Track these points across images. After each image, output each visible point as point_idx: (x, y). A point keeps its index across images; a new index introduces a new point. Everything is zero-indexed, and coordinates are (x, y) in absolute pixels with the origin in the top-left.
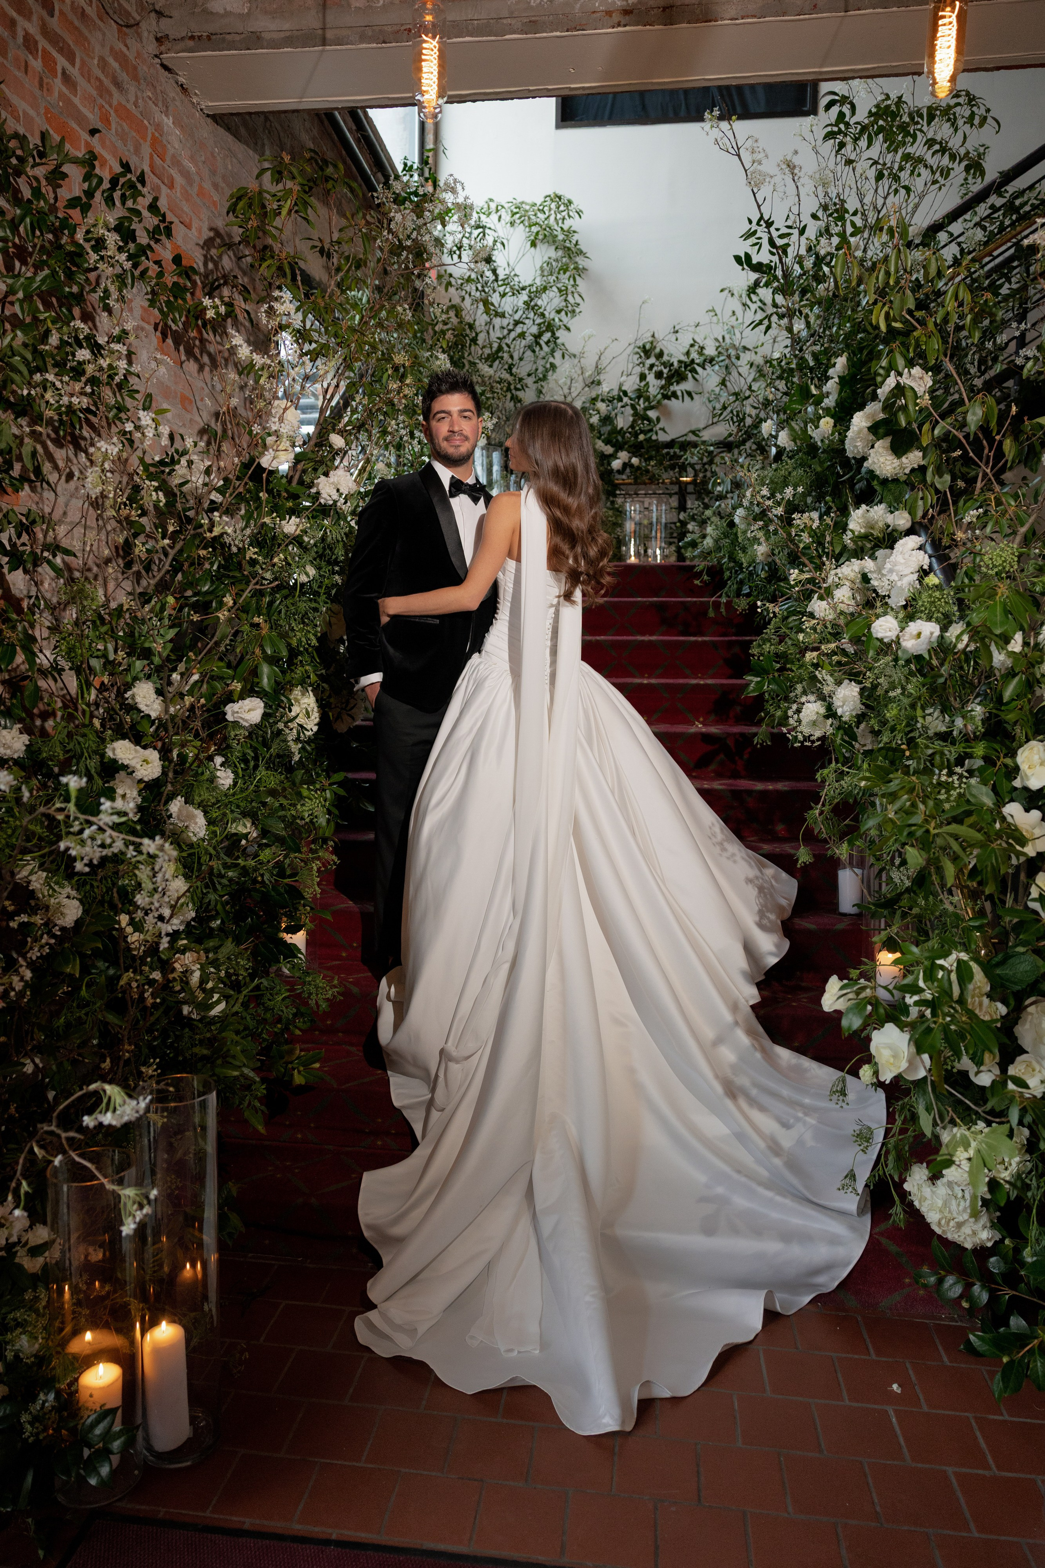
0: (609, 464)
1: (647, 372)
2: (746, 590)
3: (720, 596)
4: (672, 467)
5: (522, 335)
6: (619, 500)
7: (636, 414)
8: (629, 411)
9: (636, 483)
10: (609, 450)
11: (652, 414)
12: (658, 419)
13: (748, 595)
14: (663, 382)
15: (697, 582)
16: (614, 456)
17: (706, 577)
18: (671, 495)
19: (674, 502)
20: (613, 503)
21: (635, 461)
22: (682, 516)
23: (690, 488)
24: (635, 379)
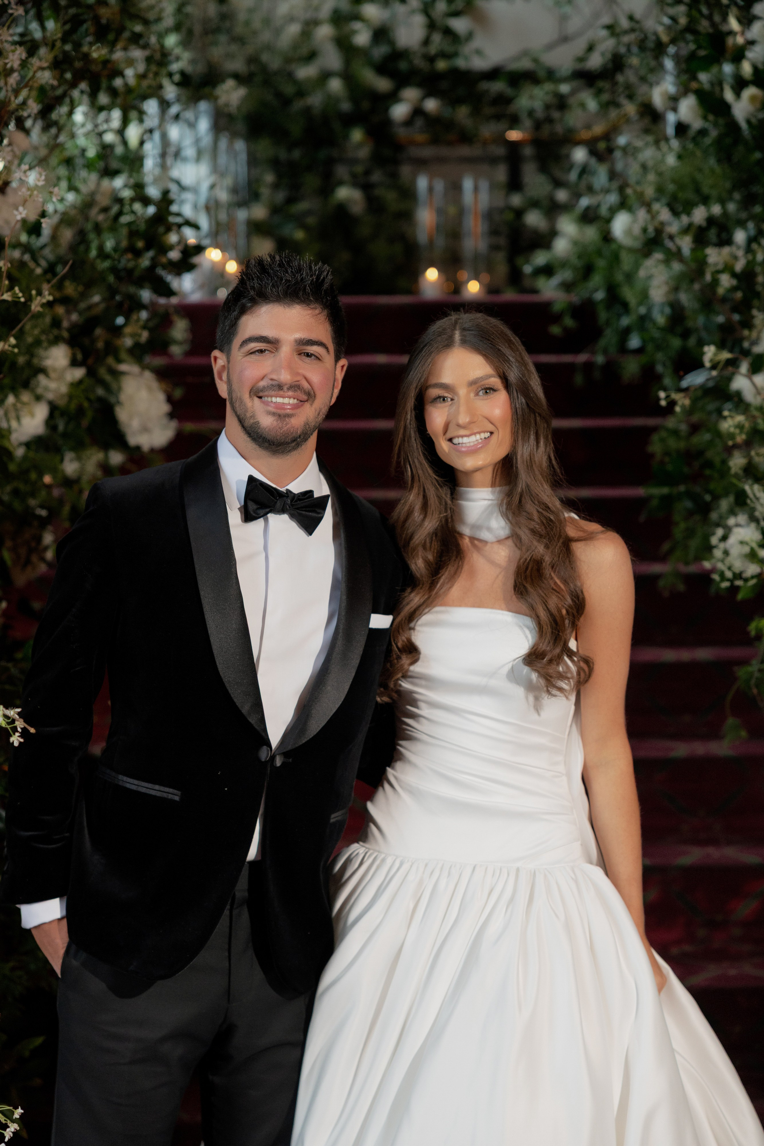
0: (387, 109)
2: (634, 342)
3: (594, 353)
4: (498, 117)
6: (405, 170)
7: (432, 26)
8: (419, 20)
9: (435, 141)
10: (383, 84)
11: (459, 25)
12: (470, 36)
13: (640, 351)
15: (555, 330)
16: (393, 97)
17: (569, 322)
18: (493, 161)
19: (501, 174)
20: (394, 175)
21: (431, 105)
22: (516, 200)
23: (528, 151)
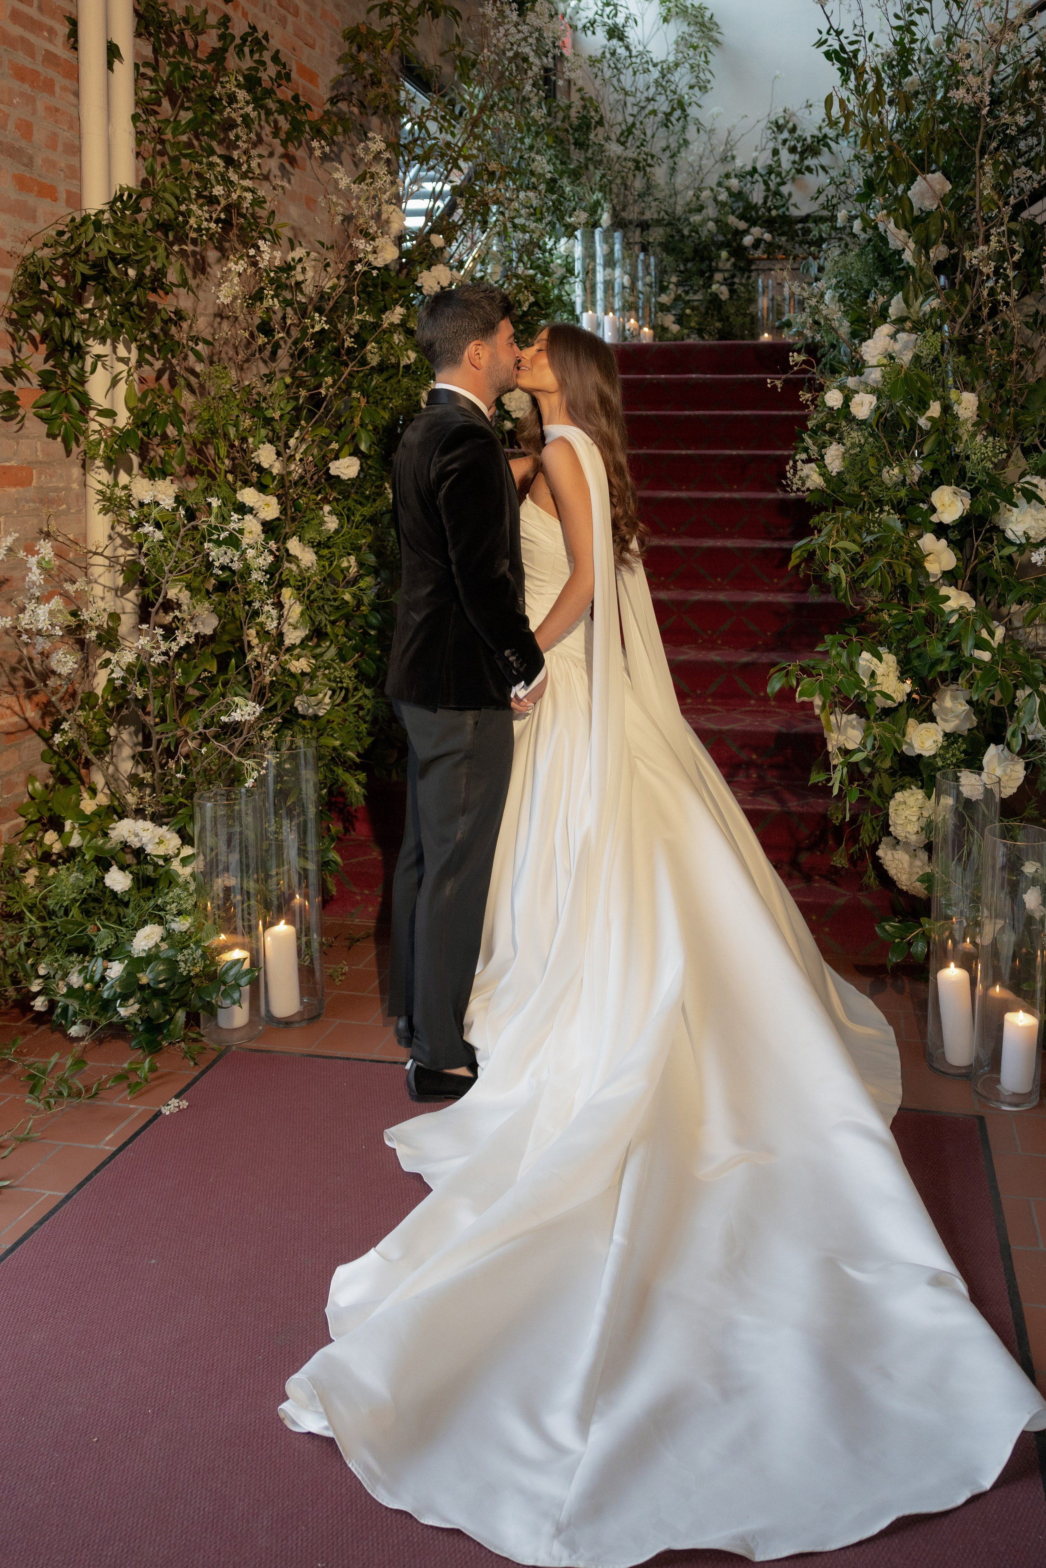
0: (742, 240)
1: (780, 147)
4: (803, 243)
5: (654, 112)
6: (753, 276)
7: (768, 190)
8: (761, 187)
9: (768, 258)
10: (742, 225)
11: (785, 189)
12: (791, 195)
14: (797, 157)
16: (746, 232)
21: (767, 236)
24: (768, 153)
